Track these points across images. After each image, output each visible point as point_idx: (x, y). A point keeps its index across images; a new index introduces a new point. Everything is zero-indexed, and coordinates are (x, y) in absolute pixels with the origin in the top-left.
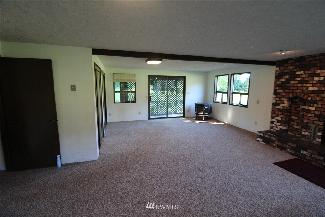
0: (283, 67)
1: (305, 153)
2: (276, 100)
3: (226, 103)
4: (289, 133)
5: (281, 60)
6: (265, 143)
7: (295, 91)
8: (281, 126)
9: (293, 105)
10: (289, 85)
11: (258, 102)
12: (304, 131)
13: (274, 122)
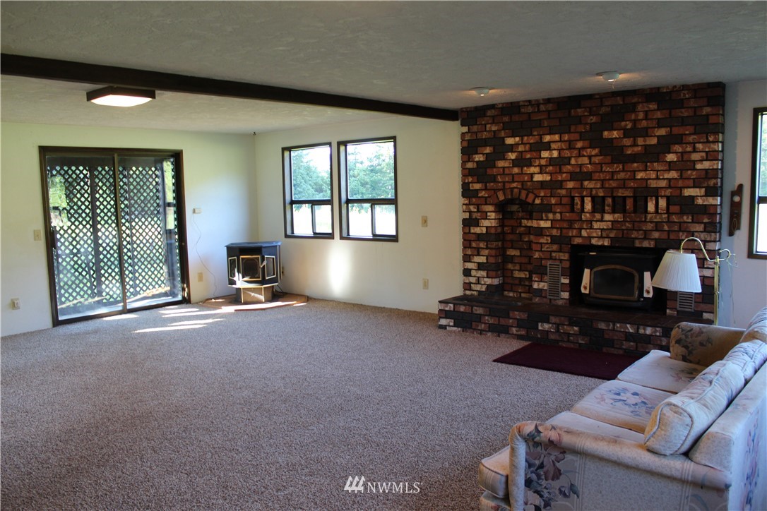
0: (476, 124)
1: (546, 326)
2: (470, 212)
3: (330, 236)
4: (506, 293)
5: (471, 108)
6: (460, 329)
7: (507, 186)
8: (488, 277)
9: (507, 222)
10: (495, 170)
11: (425, 221)
12: (537, 279)
13: (470, 270)
